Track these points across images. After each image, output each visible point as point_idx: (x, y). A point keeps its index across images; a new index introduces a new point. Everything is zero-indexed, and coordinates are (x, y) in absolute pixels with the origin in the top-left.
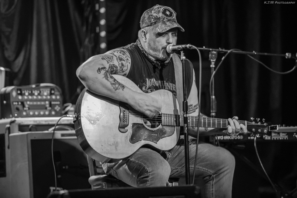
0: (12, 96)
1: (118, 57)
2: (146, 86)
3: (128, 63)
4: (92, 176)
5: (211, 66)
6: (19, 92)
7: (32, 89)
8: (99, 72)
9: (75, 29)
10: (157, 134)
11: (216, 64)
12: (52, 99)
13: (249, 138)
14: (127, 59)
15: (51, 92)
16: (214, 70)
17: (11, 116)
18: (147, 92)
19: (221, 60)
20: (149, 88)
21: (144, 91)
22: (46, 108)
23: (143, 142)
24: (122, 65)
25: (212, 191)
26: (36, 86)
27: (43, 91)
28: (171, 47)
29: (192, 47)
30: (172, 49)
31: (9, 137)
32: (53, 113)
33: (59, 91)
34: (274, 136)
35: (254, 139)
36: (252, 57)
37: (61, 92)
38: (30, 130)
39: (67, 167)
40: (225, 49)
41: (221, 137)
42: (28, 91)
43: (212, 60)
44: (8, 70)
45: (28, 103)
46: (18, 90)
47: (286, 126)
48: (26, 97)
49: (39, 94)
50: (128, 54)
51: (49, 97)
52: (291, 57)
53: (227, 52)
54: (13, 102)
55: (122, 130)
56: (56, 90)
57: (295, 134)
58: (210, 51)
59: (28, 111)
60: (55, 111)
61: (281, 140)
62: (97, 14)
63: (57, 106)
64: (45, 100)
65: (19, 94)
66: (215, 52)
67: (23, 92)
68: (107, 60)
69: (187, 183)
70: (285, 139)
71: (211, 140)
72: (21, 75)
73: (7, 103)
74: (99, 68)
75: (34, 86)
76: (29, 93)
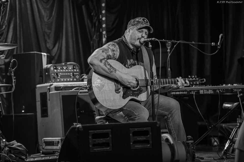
0: (51, 70)
1: (111, 49)
2: (128, 64)
3: (117, 52)
4: (97, 116)
5: (168, 51)
6: (55, 68)
7: (62, 66)
8: (101, 62)
9: (88, 30)
10: (137, 92)
11: (171, 50)
12: (75, 71)
13: (191, 93)
14: (117, 50)
15: (73, 67)
16: (170, 53)
17: (50, 82)
18: (128, 68)
19: (174, 47)
20: (130, 65)
21: (126, 67)
22: (71, 77)
23: (130, 98)
24: (114, 54)
25: (171, 125)
26: (65, 64)
27: (69, 67)
28: (143, 40)
29: (155, 39)
30: (144, 41)
31: (49, 94)
32: (75, 80)
33: (78, 67)
34: (205, 92)
35: (193, 94)
36: (192, 45)
37: (79, 67)
38: (61, 90)
39: (83, 111)
40: (176, 41)
41: (174, 93)
42: (60, 67)
43: (168, 47)
44: (48, 54)
45: (60, 74)
46: (54, 66)
47: (212, 86)
48: (59, 71)
49: (66, 69)
50: (117, 46)
51: (72, 70)
52: (215, 45)
53: (177, 42)
54: (51, 74)
55: (117, 92)
56: (76, 66)
57: (217, 90)
58: (167, 42)
59: (60, 79)
60: (76, 78)
61: (209, 94)
62: (101, 21)
63: (77, 76)
64: (70, 72)
65: (55, 69)
66: (170, 43)
67: (57, 68)
68: (105, 52)
69: (153, 120)
70: (212, 93)
71: (168, 95)
72: (56, 58)
73: (48, 74)
74: (101, 59)
75: (63, 64)
76: (60, 68)
